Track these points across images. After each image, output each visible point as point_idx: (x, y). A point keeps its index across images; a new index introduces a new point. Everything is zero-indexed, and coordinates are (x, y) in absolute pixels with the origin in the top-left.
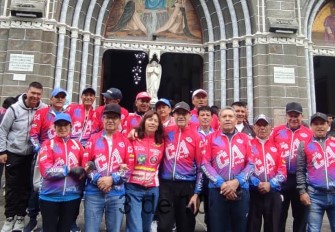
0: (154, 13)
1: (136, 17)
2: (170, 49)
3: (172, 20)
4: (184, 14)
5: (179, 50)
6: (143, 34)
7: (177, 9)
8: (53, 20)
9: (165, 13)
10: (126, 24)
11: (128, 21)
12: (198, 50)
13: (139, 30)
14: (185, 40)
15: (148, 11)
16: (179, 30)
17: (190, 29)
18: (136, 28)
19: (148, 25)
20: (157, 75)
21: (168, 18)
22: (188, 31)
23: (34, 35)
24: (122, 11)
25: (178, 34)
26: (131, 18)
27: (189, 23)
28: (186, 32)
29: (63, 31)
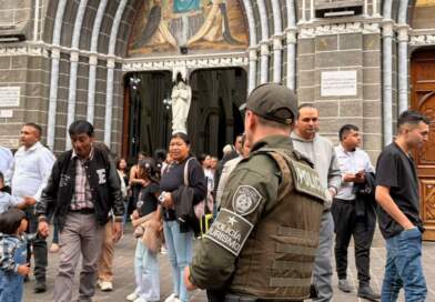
0: (185, 17)
1: (163, 26)
2: (202, 64)
3: (208, 23)
4: (224, 13)
5: (214, 64)
6: (172, 48)
7: (215, 7)
8: (41, 42)
9: (198, 15)
10: (151, 36)
11: (154, 32)
12: (240, 60)
13: (167, 42)
14: (225, 49)
15: (178, 16)
16: (217, 35)
17: (231, 31)
18: (163, 41)
19: (178, 35)
20: (185, 100)
21: (203, 21)
22: (229, 36)
23: (20, 62)
24: (145, 21)
25: (215, 42)
26: (156, 28)
27: (230, 24)
28: (228, 38)
29: (56, 54)
